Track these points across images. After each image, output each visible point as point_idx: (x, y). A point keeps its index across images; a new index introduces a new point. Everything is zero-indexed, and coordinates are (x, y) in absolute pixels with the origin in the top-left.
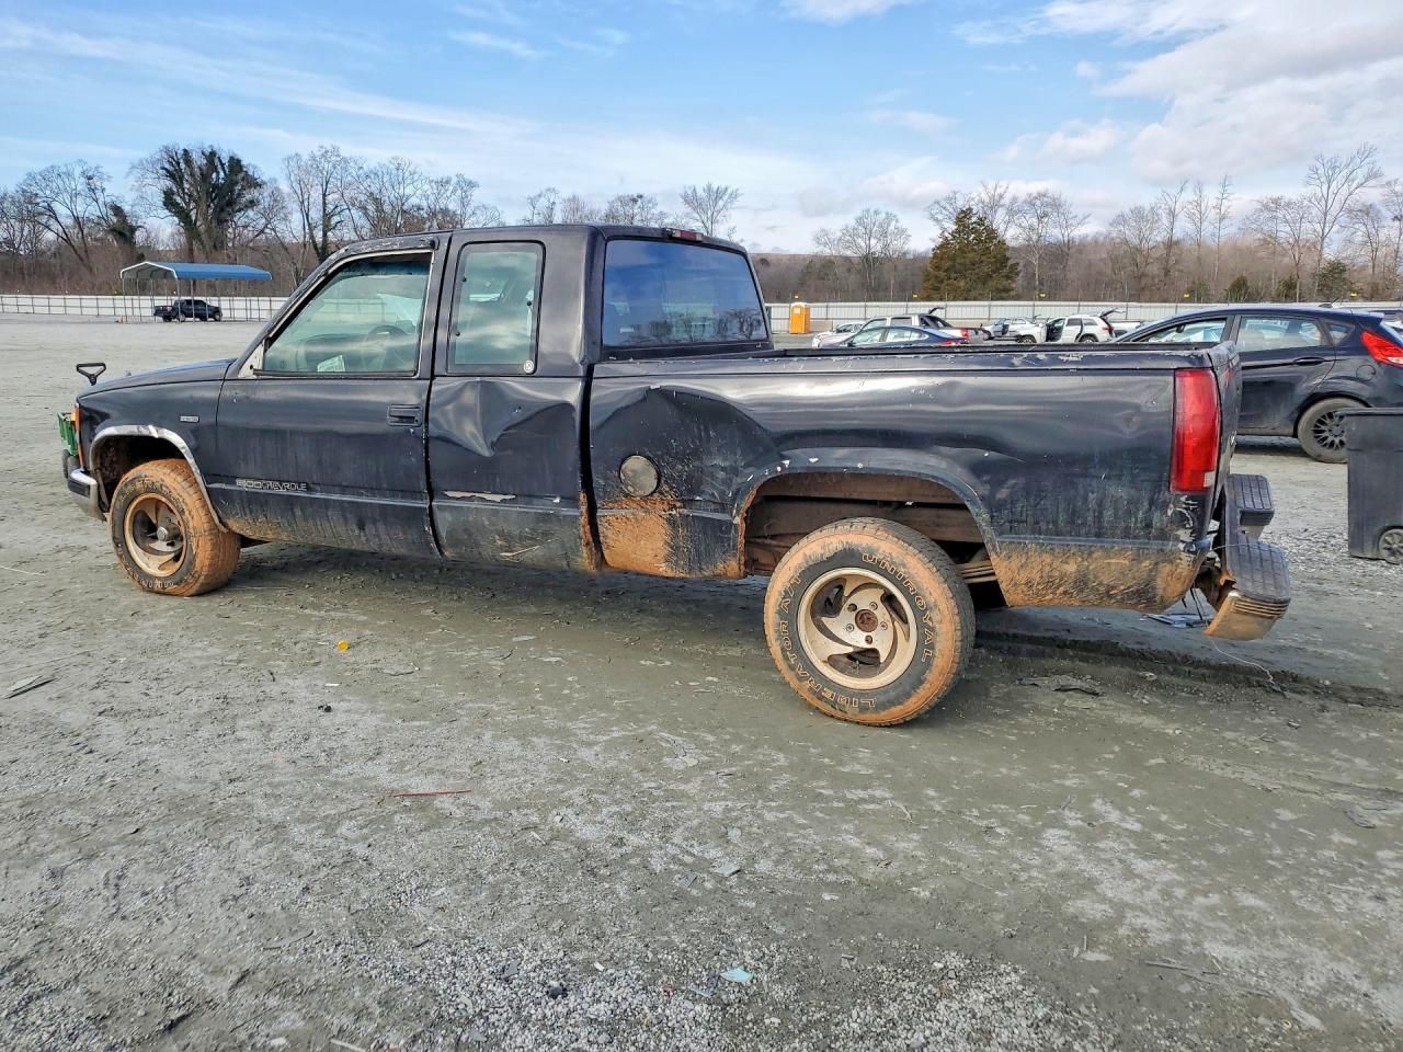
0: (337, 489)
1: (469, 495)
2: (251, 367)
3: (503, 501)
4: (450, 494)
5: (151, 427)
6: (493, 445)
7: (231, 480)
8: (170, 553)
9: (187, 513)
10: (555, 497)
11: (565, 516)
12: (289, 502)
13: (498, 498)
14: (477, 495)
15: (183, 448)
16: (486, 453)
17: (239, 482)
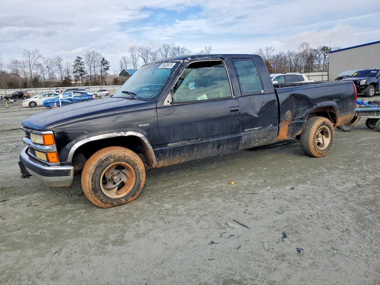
0: (211, 137)
1: (250, 129)
2: (168, 101)
3: (259, 129)
4: (245, 130)
5: (122, 133)
6: (258, 114)
7: (166, 144)
8: (116, 187)
9: (138, 165)
10: (271, 125)
11: (275, 129)
12: (192, 146)
13: (258, 128)
14: (253, 129)
15: (143, 137)
16: (257, 116)
17: (169, 145)
